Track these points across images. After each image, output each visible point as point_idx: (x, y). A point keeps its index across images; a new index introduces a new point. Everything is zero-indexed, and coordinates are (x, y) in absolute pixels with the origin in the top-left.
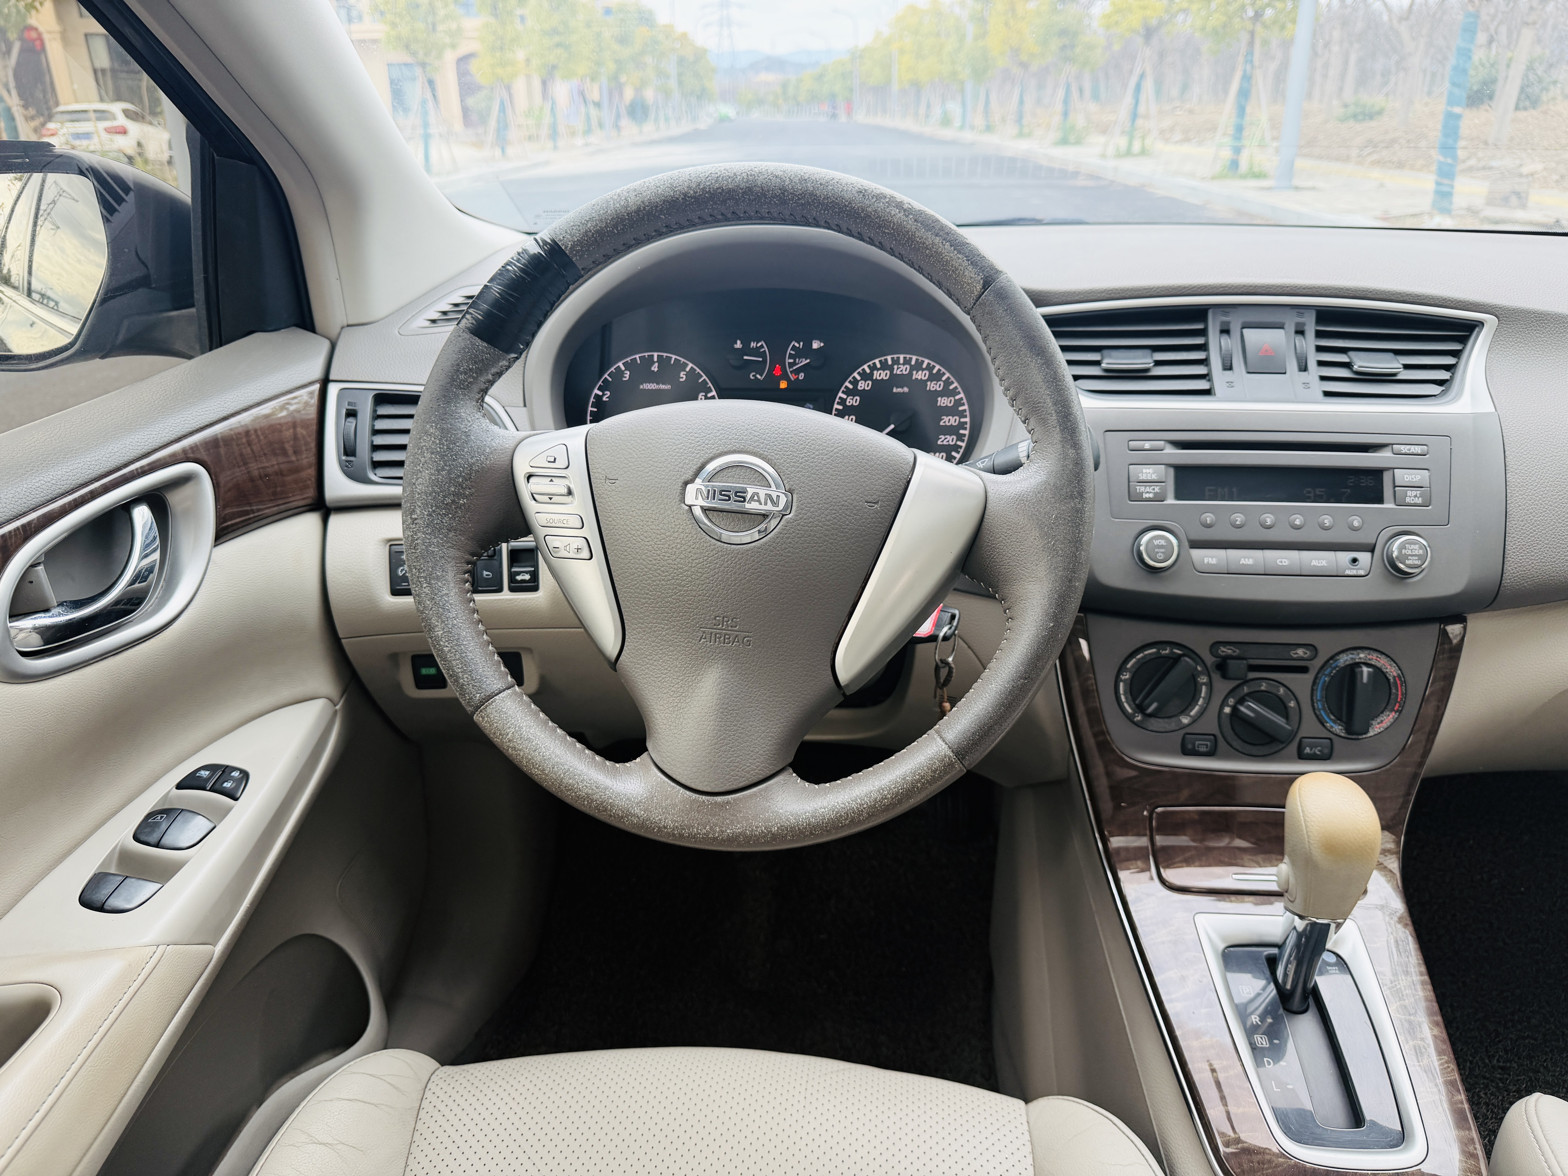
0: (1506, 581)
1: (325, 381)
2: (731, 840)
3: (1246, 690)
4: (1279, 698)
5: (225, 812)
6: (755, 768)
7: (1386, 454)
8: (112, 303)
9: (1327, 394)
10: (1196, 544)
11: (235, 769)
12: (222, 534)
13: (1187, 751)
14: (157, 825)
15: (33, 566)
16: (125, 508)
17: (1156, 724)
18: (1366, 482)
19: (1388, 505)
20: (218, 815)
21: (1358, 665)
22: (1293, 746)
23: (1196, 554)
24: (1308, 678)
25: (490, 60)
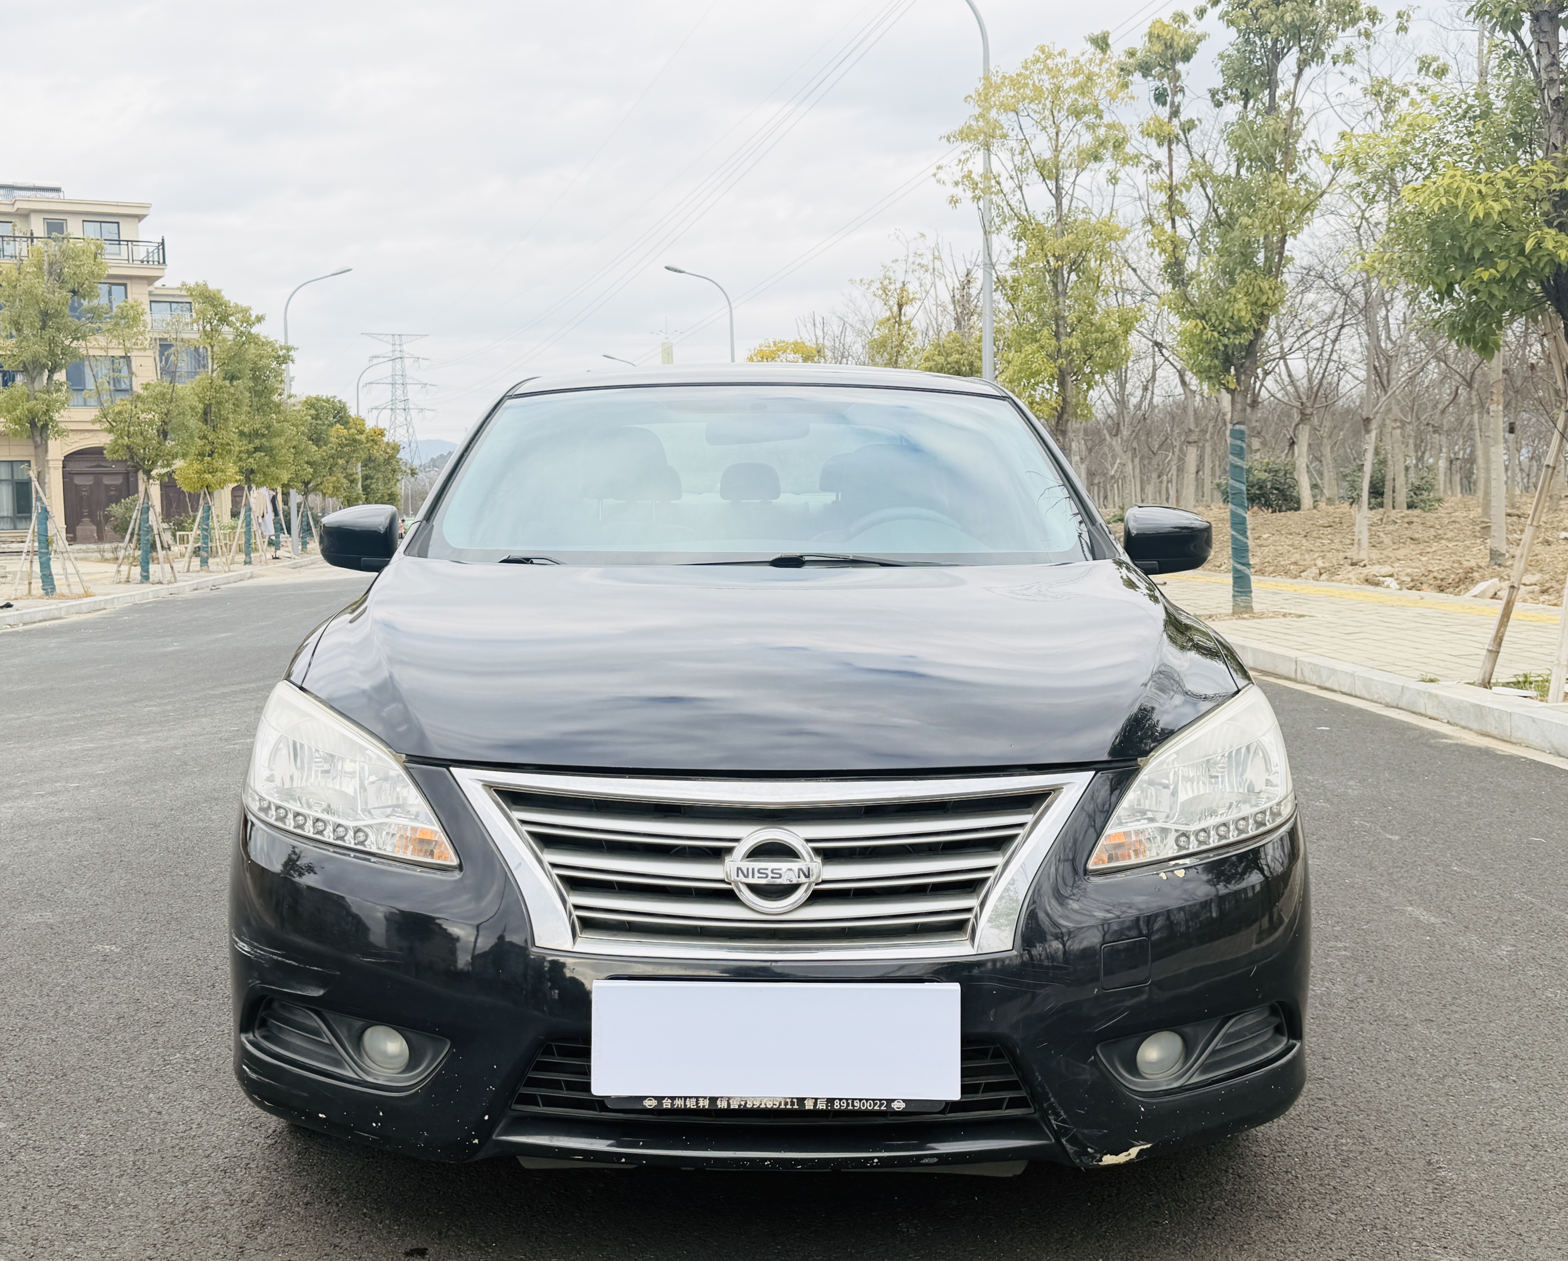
25: (196, 466)
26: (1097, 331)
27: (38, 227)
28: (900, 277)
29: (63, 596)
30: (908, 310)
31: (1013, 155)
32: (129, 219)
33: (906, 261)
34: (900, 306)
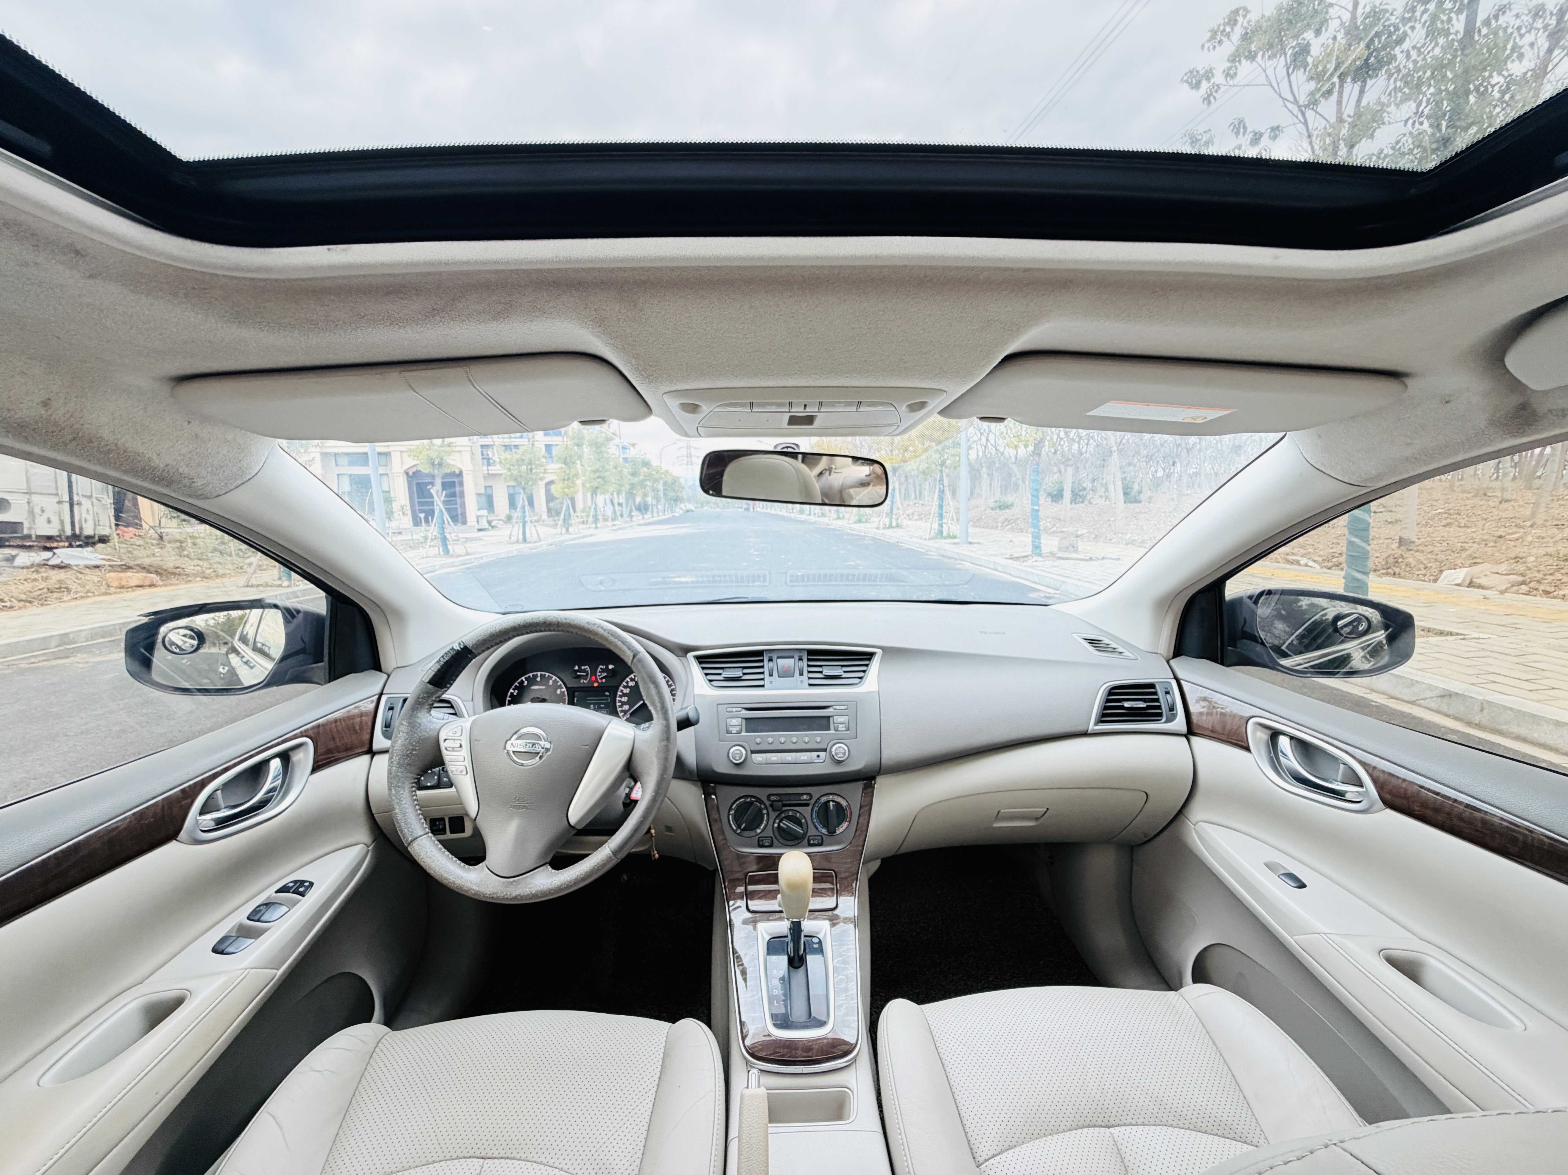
0: (883, 762)
1: (381, 694)
2: (515, 898)
3: (783, 815)
4: (797, 818)
5: (296, 902)
6: (529, 864)
7: (831, 710)
8: (284, 663)
9: (810, 685)
10: (753, 752)
11: (306, 881)
12: (316, 768)
13: (761, 846)
14: (260, 911)
15: (216, 791)
16: (267, 761)
17: (747, 833)
18: (824, 722)
19: (832, 731)
20: (293, 904)
21: (828, 801)
22: (806, 840)
23: (754, 755)
24: (810, 808)
25: (561, 485)
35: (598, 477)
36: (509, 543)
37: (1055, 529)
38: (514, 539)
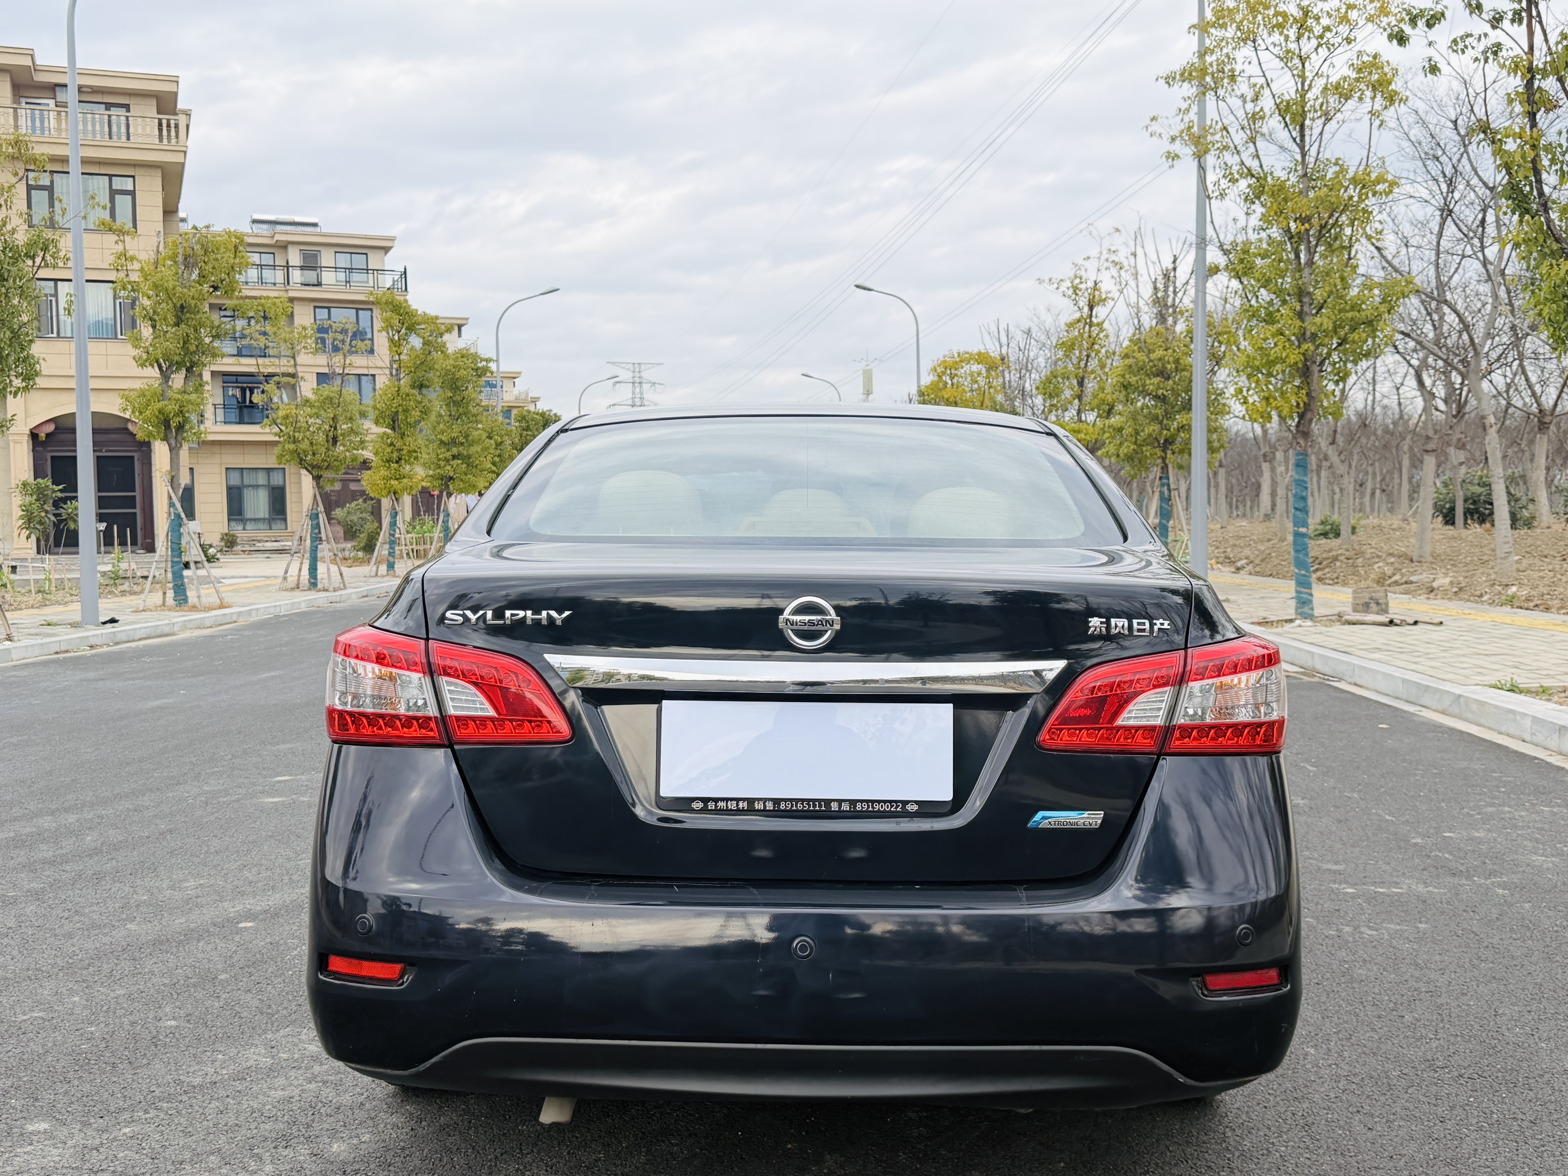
25: (384, 472)
26: (1353, 308)
27: (295, 257)
28: (1092, 277)
29: (194, 608)
30: (1100, 312)
31: (1245, 102)
32: (377, 251)
33: (1099, 258)
34: (1091, 308)
35: (454, 457)
36: (281, 589)
37: (1397, 577)
38: (292, 580)
